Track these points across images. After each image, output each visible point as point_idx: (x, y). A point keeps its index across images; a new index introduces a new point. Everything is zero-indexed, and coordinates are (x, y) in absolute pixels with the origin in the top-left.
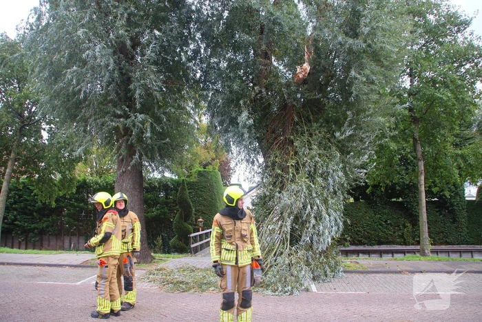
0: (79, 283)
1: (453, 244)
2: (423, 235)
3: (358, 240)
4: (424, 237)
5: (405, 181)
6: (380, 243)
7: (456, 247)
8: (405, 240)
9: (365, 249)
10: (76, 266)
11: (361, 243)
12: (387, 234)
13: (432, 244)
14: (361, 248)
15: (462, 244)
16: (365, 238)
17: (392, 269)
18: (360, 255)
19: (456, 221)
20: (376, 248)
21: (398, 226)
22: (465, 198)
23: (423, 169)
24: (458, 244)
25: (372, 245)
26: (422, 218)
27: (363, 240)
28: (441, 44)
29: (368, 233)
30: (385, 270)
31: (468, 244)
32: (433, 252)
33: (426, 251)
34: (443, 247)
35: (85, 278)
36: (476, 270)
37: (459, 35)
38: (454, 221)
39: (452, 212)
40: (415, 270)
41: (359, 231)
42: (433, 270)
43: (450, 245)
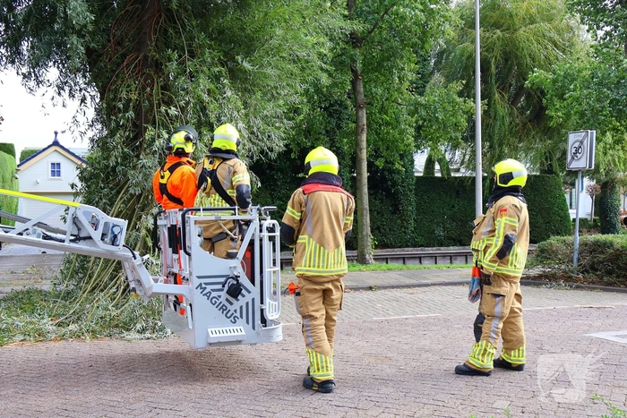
1: (394, 247)
2: (362, 231)
4: (364, 233)
7: (397, 252)
13: (376, 247)
15: (407, 246)
19: (399, 210)
22: (413, 172)
23: (365, 122)
24: (400, 247)
31: (414, 246)
32: (377, 259)
33: (367, 256)
36: (447, 281)
38: (396, 210)
40: (360, 285)
42: (387, 285)
43: (389, 247)
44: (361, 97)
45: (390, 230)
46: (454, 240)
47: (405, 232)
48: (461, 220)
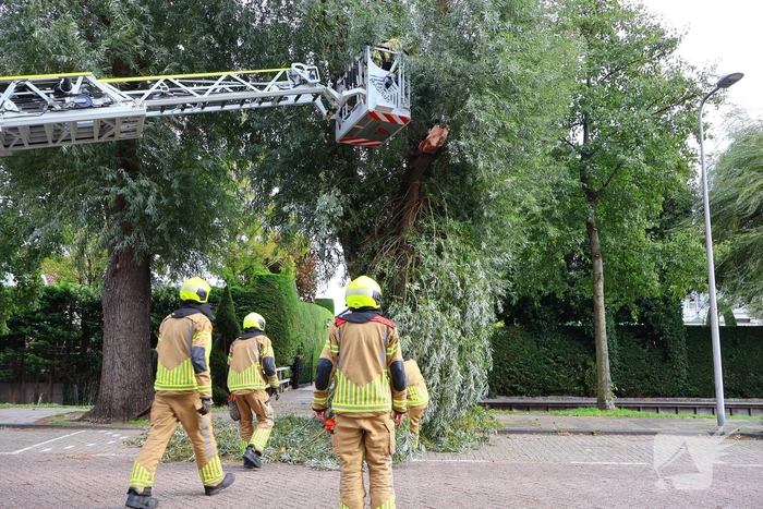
0: (18, 452)
1: (666, 396)
2: (602, 376)
3: (511, 388)
4: (604, 378)
5: (584, 293)
6: (546, 393)
7: (670, 401)
8: (586, 388)
9: (521, 401)
10: (23, 427)
11: (516, 393)
12: (557, 379)
14: (516, 400)
15: (682, 396)
16: (523, 384)
17: (544, 427)
18: (514, 411)
19: (669, 358)
20: (540, 400)
21: (575, 366)
23: (602, 271)
24: (673, 396)
25: (532, 395)
26: (601, 349)
27: (520, 388)
28: (635, 74)
29: (526, 376)
30: (533, 428)
31: (689, 396)
33: (607, 402)
34: (649, 400)
35: (31, 443)
37: (662, 61)
38: (666, 358)
39: (662, 345)
40: (581, 429)
41: (513, 373)
42: (610, 430)
43: (660, 396)
44: (597, 247)
45: (660, 378)
46: (734, 391)
47: (676, 381)
48: (740, 371)
